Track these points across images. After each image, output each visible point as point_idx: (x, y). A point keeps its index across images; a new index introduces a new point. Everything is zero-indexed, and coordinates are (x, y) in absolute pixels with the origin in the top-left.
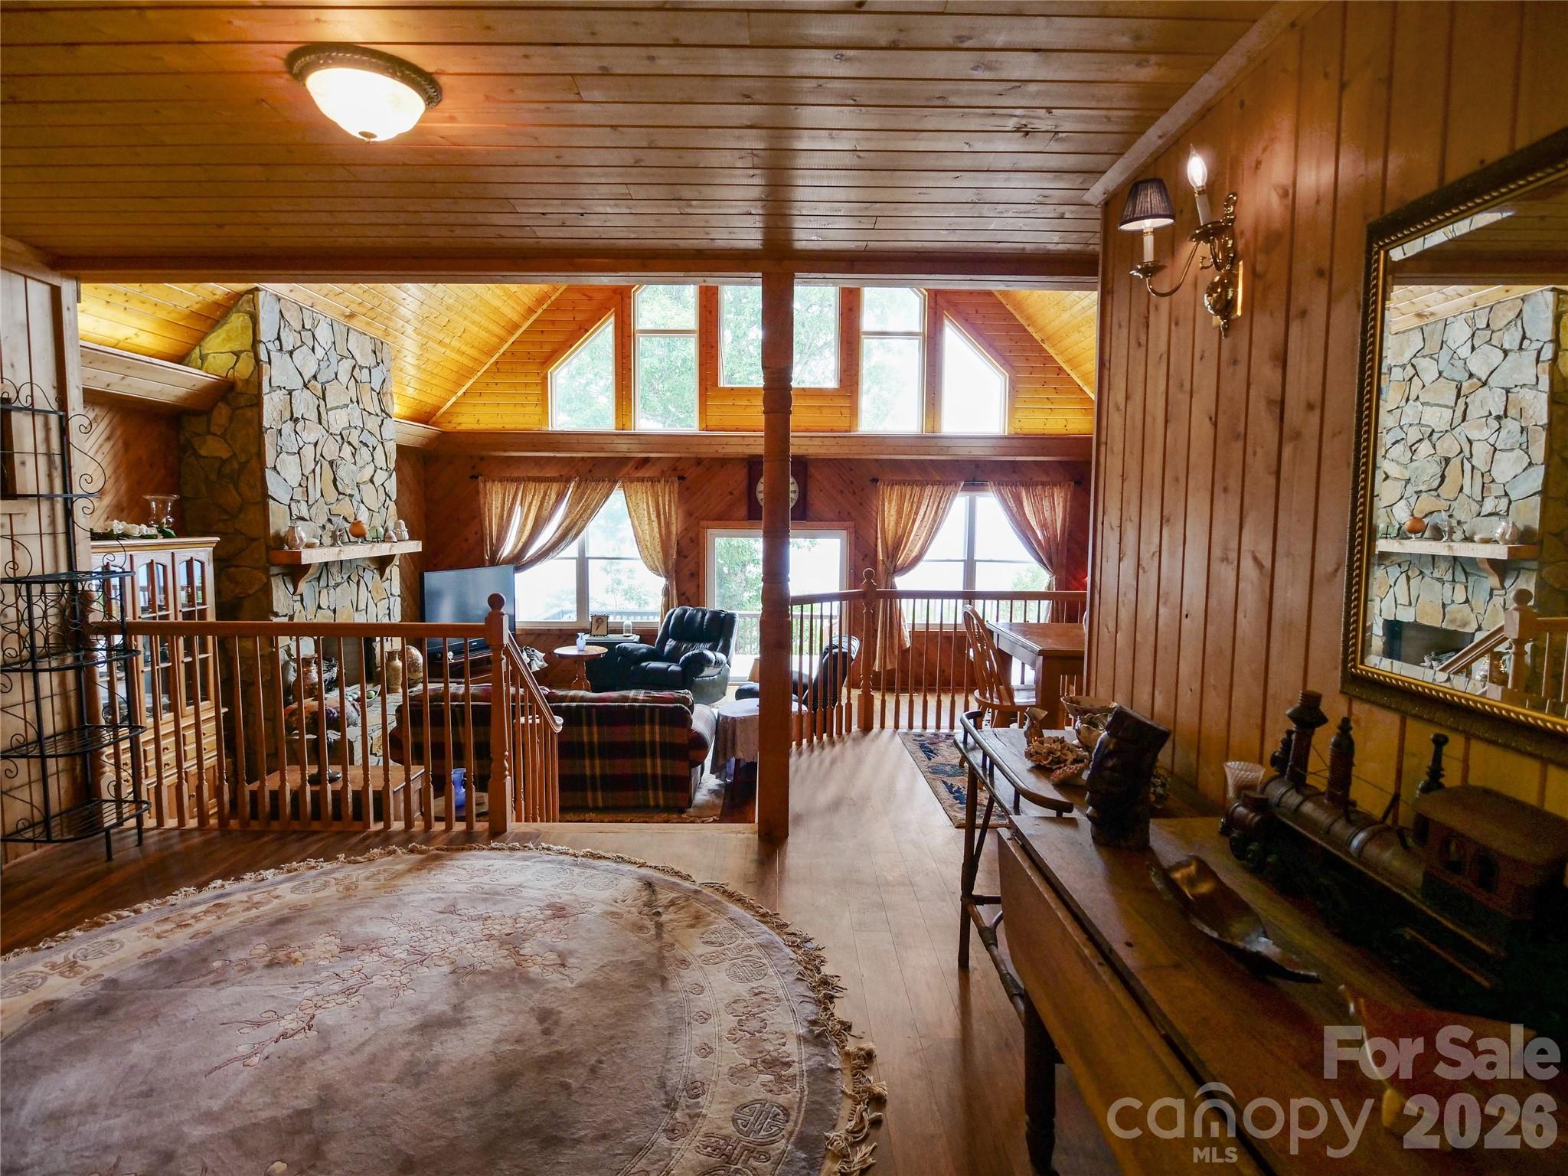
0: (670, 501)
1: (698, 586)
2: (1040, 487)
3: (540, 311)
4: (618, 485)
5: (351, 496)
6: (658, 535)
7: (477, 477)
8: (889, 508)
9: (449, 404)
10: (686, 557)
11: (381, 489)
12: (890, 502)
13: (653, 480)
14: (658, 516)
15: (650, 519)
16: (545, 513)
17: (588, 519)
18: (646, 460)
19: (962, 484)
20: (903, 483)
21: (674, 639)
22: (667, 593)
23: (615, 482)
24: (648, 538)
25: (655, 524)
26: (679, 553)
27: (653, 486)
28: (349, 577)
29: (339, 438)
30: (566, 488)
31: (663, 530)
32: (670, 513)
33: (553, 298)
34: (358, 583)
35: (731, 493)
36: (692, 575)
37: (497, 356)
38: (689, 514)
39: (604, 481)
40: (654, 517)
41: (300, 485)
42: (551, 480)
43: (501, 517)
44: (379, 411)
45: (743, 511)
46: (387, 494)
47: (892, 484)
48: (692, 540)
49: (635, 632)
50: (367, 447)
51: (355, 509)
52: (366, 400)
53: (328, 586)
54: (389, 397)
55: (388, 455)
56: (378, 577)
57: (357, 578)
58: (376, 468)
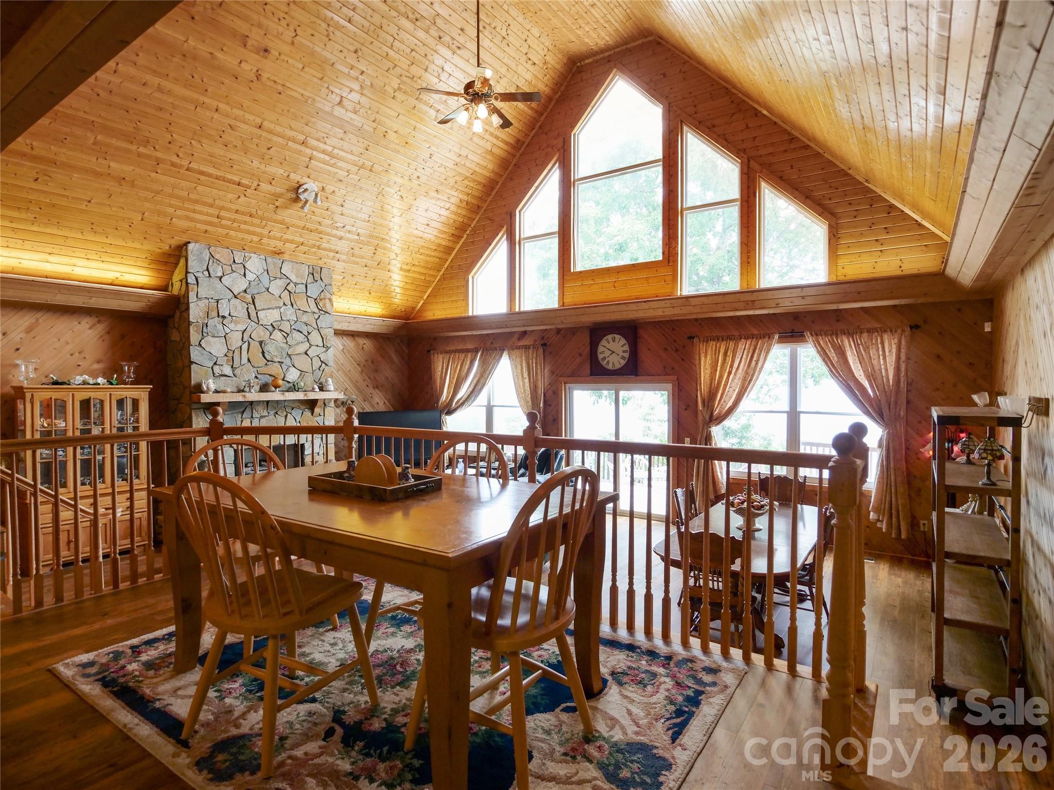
0: (537, 363)
2: (865, 335)
3: (465, 236)
4: (506, 352)
5: (281, 363)
6: (529, 390)
7: (430, 351)
8: (705, 362)
9: (420, 305)
10: (550, 405)
11: (316, 360)
12: (706, 357)
13: (527, 348)
14: (529, 374)
15: (522, 376)
16: (464, 373)
17: (488, 377)
18: (525, 333)
19: (776, 337)
20: (717, 339)
23: (504, 349)
24: (523, 391)
25: (527, 381)
26: (545, 400)
27: (526, 352)
28: (276, 413)
29: (270, 328)
30: (476, 356)
31: (532, 385)
32: (536, 372)
33: (472, 226)
34: (286, 416)
35: (580, 355)
36: (554, 420)
37: (443, 270)
38: (553, 373)
39: (497, 349)
40: (526, 375)
41: (226, 355)
42: (467, 351)
43: (441, 378)
44: (316, 310)
45: (587, 369)
46: (322, 362)
47: (707, 340)
48: (555, 393)
50: (301, 332)
51: (284, 370)
52: (301, 303)
53: (252, 417)
54: (327, 301)
55: (324, 337)
56: (310, 414)
57: (285, 413)
58: (311, 345)
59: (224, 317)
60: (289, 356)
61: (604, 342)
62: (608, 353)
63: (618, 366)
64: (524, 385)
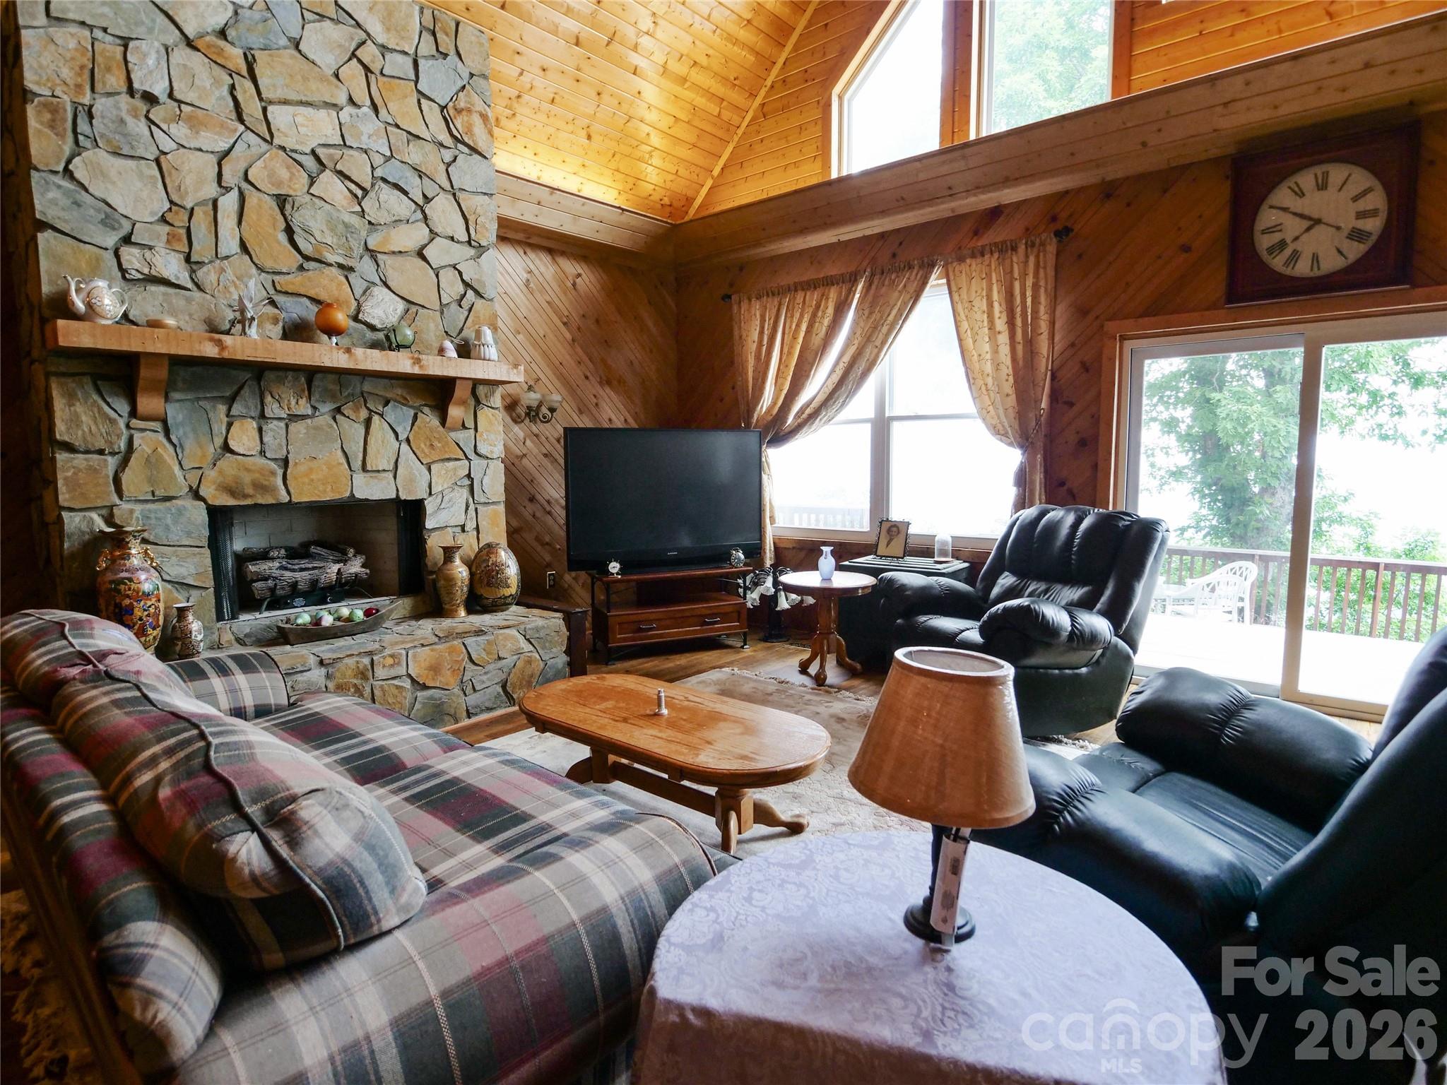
0: (1036, 287)
1: (1095, 467)
4: (937, 272)
5: (346, 269)
6: (1008, 362)
7: (729, 297)
9: (704, 191)
10: (1071, 404)
11: (448, 277)
13: (1005, 249)
14: (1011, 323)
15: (992, 326)
16: (817, 340)
17: (883, 343)
18: (995, 213)
21: (1014, 573)
22: (1022, 480)
23: (932, 266)
24: (988, 368)
25: (1004, 339)
26: (1054, 396)
27: (1001, 261)
28: (338, 409)
29: (309, 162)
30: (851, 292)
31: (1020, 348)
34: (368, 423)
35: (1186, 249)
36: (1083, 443)
37: (763, 92)
38: (1082, 311)
39: (911, 267)
40: (1001, 324)
41: (163, 220)
42: (829, 282)
43: (758, 357)
44: (444, 138)
46: (467, 285)
48: (1085, 368)
49: (956, 555)
50: (405, 193)
51: (358, 292)
52: (402, 107)
53: (262, 416)
54: (476, 120)
55: (471, 219)
56: (435, 422)
57: (364, 414)
58: (433, 234)
59: (150, 99)
60: (373, 254)
61: (1282, 195)
62: (1293, 226)
63: (1331, 263)
64: (995, 351)
